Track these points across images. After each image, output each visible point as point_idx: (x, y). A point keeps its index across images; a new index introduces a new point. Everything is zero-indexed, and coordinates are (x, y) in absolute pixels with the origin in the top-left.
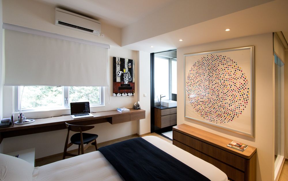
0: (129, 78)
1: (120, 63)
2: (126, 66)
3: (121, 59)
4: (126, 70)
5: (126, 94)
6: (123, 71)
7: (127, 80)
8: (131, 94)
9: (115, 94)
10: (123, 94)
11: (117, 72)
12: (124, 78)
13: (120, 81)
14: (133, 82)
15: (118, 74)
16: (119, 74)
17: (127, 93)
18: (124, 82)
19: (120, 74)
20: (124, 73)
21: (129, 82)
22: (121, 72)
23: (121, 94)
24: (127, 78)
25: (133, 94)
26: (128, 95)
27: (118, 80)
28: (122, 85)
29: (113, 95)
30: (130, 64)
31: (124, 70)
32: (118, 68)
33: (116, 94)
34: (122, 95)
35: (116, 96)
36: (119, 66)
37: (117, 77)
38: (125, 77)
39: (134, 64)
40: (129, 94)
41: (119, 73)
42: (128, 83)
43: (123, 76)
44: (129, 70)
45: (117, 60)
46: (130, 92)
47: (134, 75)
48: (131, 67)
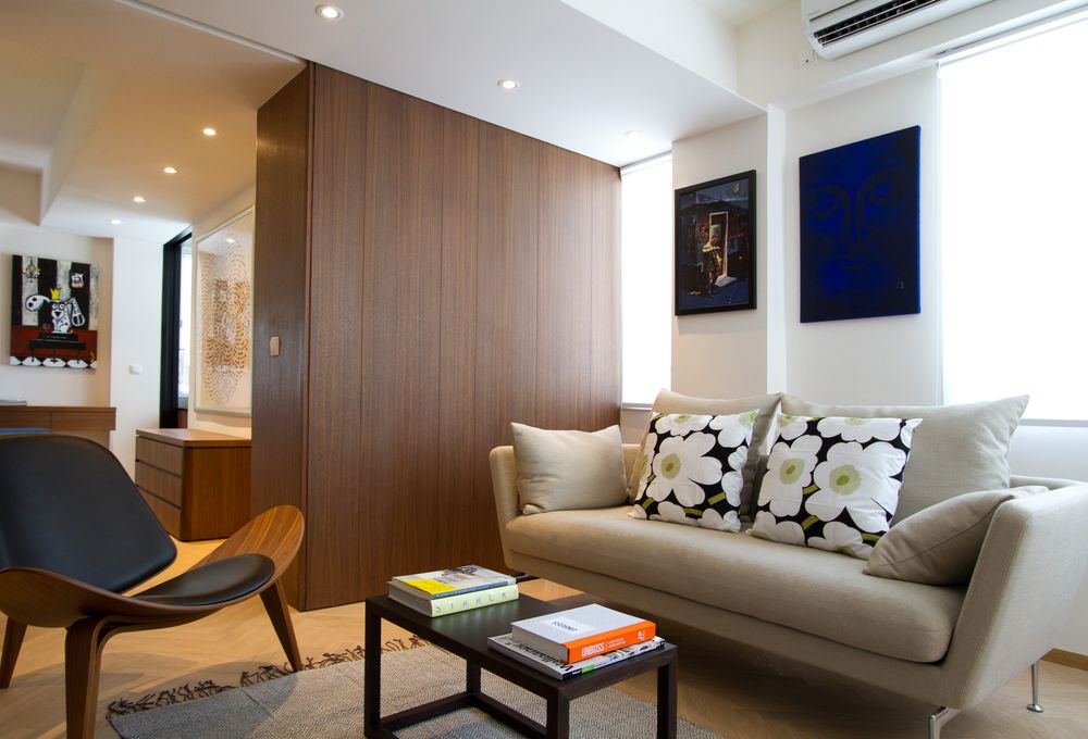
0: (74, 315)
1: (37, 273)
2: (62, 281)
3: (40, 260)
4: (62, 292)
5: (61, 363)
6: (50, 296)
7: (67, 321)
8: (82, 364)
9: (14, 360)
10: (48, 362)
11: (24, 297)
12: (53, 314)
13: (36, 324)
14: (91, 328)
15: (31, 305)
16: (34, 303)
17: (66, 361)
18: (53, 325)
19: (37, 305)
20: (52, 303)
21: (72, 327)
22: (41, 299)
23: (42, 359)
24: (67, 317)
25: (89, 362)
26: (67, 366)
27: (30, 319)
28: (42, 335)
29: (8, 363)
30: (81, 276)
31: (55, 294)
32: (30, 287)
33: (22, 358)
34: (42, 365)
35: (21, 364)
36: (35, 282)
37: (25, 311)
38: (58, 314)
39: (97, 278)
40: (72, 363)
41: (35, 300)
42: (69, 331)
43: (51, 309)
44: (75, 292)
45: (25, 264)
46: (77, 358)
47: (97, 310)
48: (81, 285)
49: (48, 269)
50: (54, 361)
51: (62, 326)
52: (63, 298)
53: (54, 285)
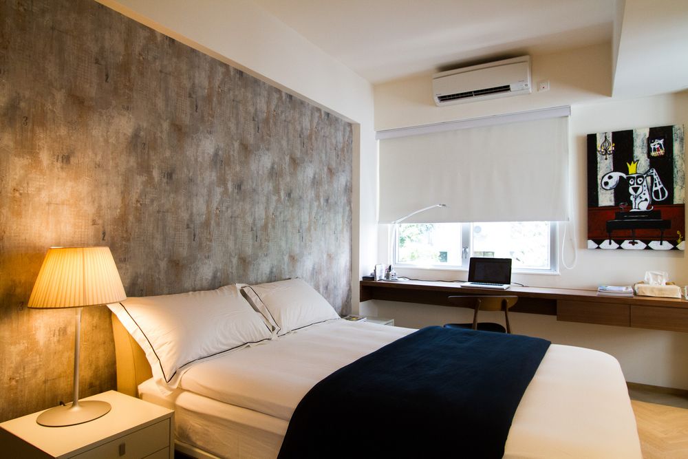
0: (654, 189)
1: (611, 148)
2: (640, 152)
3: (614, 134)
4: (640, 163)
5: (641, 245)
6: (626, 172)
7: (647, 196)
8: (667, 245)
9: (592, 244)
10: (626, 244)
11: (599, 177)
12: (631, 191)
13: (612, 203)
14: (677, 201)
15: (606, 184)
16: (609, 181)
17: (647, 242)
18: (630, 203)
19: (612, 183)
20: (629, 178)
21: (653, 203)
22: (616, 176)
23: (619, 242)
24: (647, 192)
25: (674, 243)
26: (648, 248)
27: (606, 199)
28: (620, 215)
29: (586, 247)
30: (661, 142)
31: (632, 168)
32: (605, 164)
33: (599, 242)
34: (620, 248)
35: (598, 248)
36: (610, 158)
37: (601, 192)
38: (636, 190)
39: (682, 140)
40: (653, 244)
41: (610, 177)
42: (649, 207)
43: (628, 185)
44: (654, 162)
45: (600, 142)
46: (661, 239)
47: (683, 178)
48: (662, 152)
49: (623, 141)
50: (633, 243)
51: (641, 204)
52: (641, 171)
53: (630, 158)
